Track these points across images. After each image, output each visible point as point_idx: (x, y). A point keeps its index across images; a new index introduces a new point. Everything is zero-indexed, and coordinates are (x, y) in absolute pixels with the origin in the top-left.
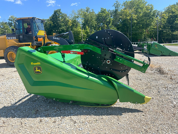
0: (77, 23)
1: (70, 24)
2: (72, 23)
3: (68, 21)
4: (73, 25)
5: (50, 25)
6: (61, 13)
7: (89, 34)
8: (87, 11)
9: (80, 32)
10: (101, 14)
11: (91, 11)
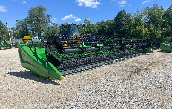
0: (140, 22)
1: (133, 23)
2: (136, 22)
3: (131, 20)
4: (136, 24)
5: (114, 25)
6: (125, 13)
7: (153, 32)
8: (154, 8)
9: (142, 30)
10: (169, 11)
11: (160, 8)
